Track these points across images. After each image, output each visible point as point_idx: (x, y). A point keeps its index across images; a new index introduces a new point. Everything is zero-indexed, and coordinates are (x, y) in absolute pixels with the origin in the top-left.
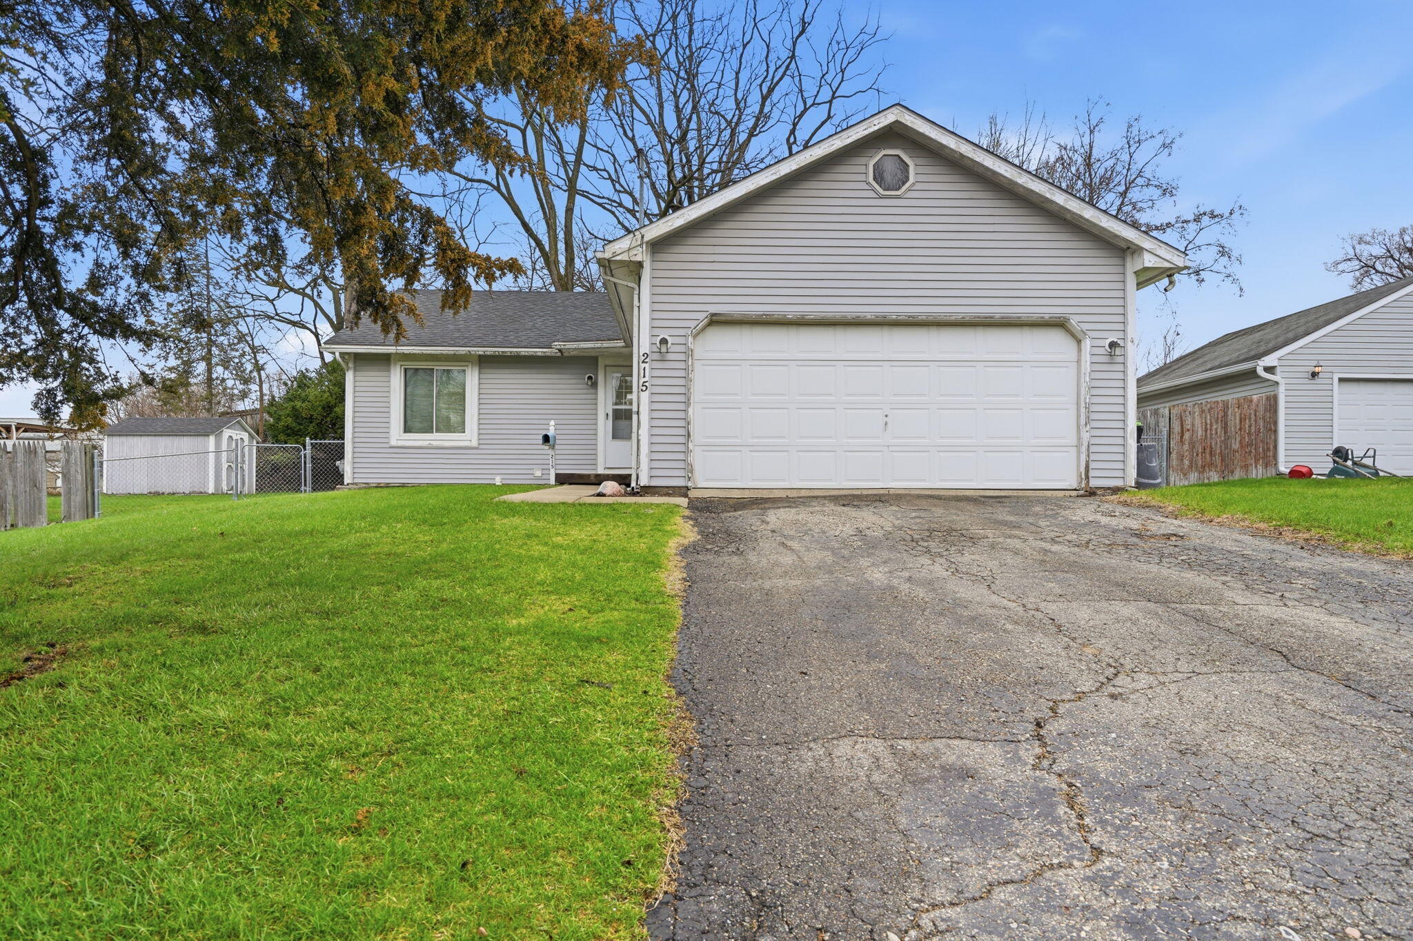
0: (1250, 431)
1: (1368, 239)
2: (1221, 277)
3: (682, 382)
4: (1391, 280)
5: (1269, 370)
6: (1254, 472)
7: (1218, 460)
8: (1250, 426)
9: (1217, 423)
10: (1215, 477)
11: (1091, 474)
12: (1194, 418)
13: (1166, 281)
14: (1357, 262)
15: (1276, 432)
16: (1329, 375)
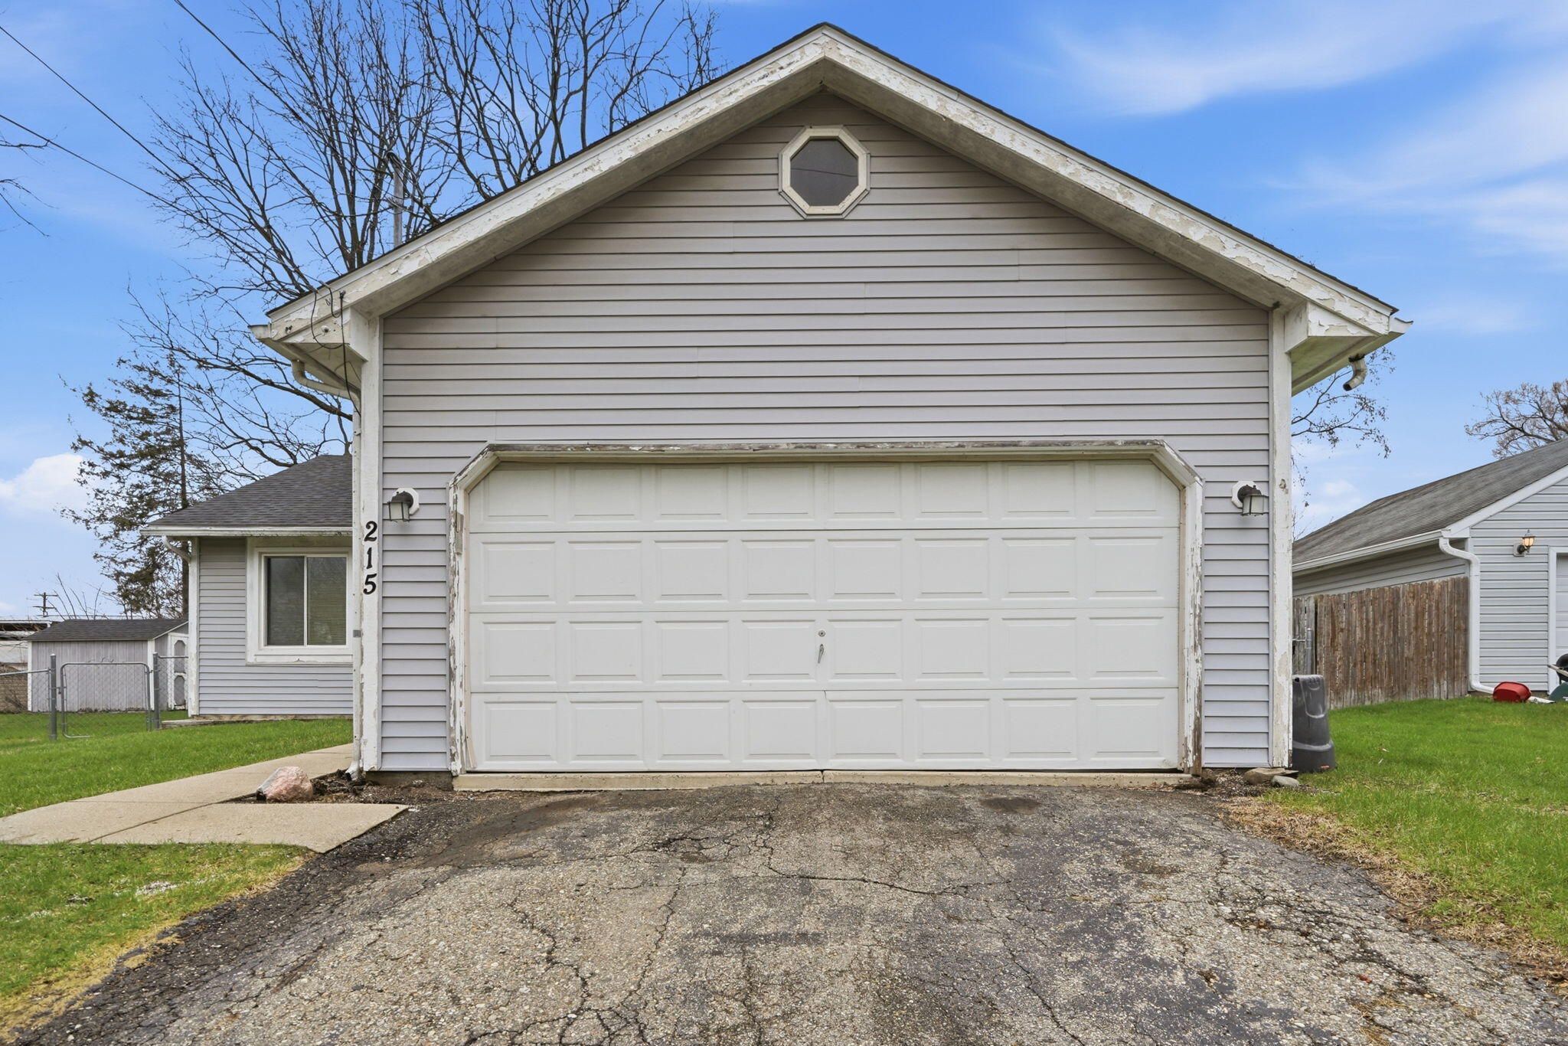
0: (1430, 630)
1: (1516, 396)
2: (1361, 434)
3: (438, 575)
4: (1542, 443)
5: (1458, 543)
6: (1436, 690)
8: (1430, 624)
9: (1383, 620)
11: (1206, 742)
12: (1350, 614)
13: (1346, 373)
14: (1504, 424)
15: (1466, 631)
16: (1543, 550)
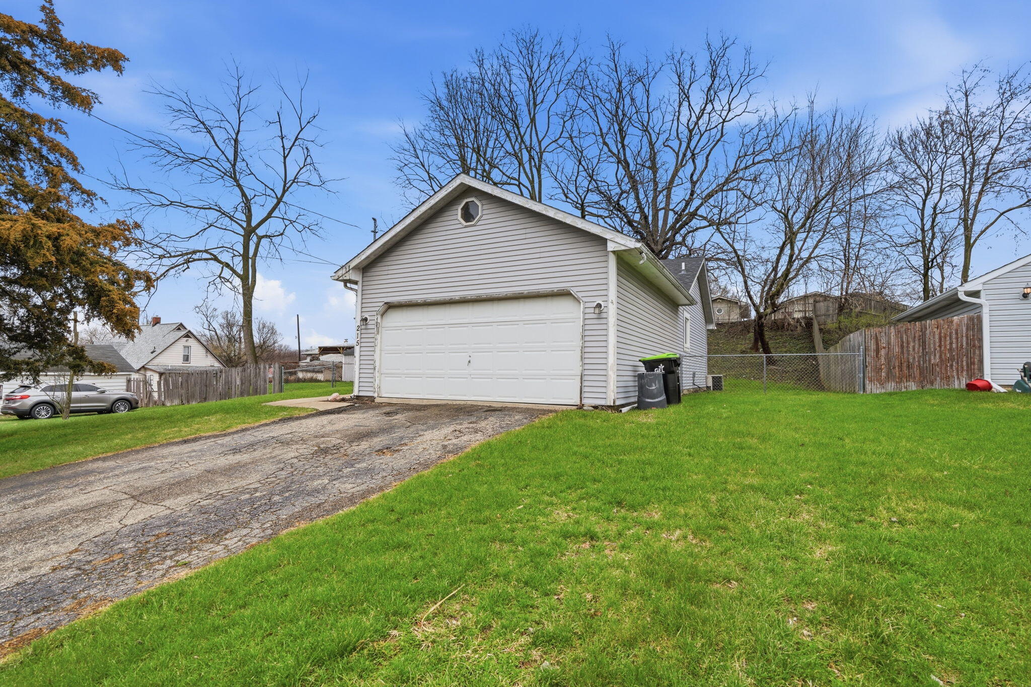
0: (951, 347)
3: (373, 340)
5: (973, 294)
6: (956, 382)
7: (917, 372)
10: (913, 386)
11: (584, 395)
15: (981, 348)
